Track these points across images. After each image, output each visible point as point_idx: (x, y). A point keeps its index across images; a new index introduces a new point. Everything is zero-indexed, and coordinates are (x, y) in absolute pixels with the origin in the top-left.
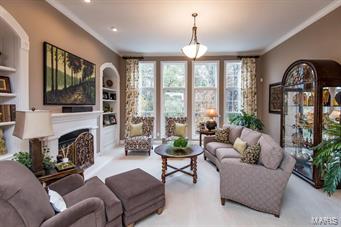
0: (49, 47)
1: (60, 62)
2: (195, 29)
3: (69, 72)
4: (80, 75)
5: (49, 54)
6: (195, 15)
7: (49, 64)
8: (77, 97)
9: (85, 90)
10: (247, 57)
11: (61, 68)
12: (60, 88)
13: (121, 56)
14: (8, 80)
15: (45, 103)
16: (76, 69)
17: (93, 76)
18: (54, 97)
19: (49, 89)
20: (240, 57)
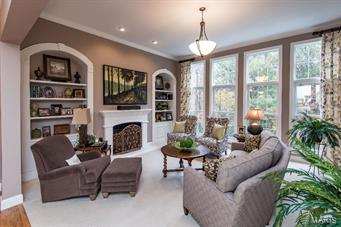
0: (106, 68)
1: (115, 76)
2: (202, 24)
3: (122, 82)
4: (132, 83)
5: (106, 72)
6: (202, 10)
7: (106, 79)
8: (130, 98)
9: (136, 93)
10: (333, 30)
11: (115, 80)
12: (115, 93)
13: (178, 60)
14: (84, 91)
15: (105, 104)
16: (128, 79)
17: (145, 82)
18: (111, 99)
19: (106, 94)
20: (317, 34)
